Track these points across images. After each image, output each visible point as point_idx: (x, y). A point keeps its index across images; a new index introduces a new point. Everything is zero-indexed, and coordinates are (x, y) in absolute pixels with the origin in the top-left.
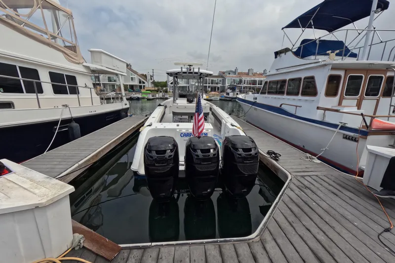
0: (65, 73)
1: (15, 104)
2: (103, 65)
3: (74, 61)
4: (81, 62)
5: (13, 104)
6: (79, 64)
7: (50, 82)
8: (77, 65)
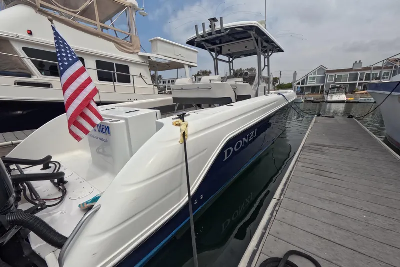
0: (115, 62)
1: (53, 85)
2: (159, 53)
3: (127, 50)
4: (136, 51)
5: (52, 85)
6: (133, 53)
7: (96, 68)
8: (131, 55)
